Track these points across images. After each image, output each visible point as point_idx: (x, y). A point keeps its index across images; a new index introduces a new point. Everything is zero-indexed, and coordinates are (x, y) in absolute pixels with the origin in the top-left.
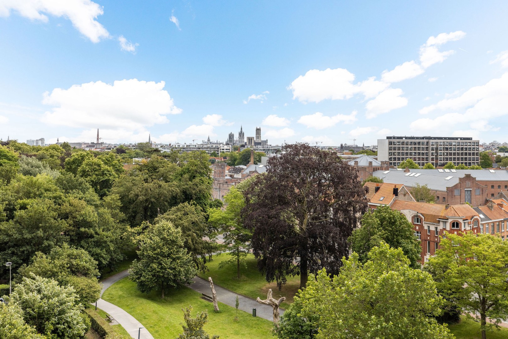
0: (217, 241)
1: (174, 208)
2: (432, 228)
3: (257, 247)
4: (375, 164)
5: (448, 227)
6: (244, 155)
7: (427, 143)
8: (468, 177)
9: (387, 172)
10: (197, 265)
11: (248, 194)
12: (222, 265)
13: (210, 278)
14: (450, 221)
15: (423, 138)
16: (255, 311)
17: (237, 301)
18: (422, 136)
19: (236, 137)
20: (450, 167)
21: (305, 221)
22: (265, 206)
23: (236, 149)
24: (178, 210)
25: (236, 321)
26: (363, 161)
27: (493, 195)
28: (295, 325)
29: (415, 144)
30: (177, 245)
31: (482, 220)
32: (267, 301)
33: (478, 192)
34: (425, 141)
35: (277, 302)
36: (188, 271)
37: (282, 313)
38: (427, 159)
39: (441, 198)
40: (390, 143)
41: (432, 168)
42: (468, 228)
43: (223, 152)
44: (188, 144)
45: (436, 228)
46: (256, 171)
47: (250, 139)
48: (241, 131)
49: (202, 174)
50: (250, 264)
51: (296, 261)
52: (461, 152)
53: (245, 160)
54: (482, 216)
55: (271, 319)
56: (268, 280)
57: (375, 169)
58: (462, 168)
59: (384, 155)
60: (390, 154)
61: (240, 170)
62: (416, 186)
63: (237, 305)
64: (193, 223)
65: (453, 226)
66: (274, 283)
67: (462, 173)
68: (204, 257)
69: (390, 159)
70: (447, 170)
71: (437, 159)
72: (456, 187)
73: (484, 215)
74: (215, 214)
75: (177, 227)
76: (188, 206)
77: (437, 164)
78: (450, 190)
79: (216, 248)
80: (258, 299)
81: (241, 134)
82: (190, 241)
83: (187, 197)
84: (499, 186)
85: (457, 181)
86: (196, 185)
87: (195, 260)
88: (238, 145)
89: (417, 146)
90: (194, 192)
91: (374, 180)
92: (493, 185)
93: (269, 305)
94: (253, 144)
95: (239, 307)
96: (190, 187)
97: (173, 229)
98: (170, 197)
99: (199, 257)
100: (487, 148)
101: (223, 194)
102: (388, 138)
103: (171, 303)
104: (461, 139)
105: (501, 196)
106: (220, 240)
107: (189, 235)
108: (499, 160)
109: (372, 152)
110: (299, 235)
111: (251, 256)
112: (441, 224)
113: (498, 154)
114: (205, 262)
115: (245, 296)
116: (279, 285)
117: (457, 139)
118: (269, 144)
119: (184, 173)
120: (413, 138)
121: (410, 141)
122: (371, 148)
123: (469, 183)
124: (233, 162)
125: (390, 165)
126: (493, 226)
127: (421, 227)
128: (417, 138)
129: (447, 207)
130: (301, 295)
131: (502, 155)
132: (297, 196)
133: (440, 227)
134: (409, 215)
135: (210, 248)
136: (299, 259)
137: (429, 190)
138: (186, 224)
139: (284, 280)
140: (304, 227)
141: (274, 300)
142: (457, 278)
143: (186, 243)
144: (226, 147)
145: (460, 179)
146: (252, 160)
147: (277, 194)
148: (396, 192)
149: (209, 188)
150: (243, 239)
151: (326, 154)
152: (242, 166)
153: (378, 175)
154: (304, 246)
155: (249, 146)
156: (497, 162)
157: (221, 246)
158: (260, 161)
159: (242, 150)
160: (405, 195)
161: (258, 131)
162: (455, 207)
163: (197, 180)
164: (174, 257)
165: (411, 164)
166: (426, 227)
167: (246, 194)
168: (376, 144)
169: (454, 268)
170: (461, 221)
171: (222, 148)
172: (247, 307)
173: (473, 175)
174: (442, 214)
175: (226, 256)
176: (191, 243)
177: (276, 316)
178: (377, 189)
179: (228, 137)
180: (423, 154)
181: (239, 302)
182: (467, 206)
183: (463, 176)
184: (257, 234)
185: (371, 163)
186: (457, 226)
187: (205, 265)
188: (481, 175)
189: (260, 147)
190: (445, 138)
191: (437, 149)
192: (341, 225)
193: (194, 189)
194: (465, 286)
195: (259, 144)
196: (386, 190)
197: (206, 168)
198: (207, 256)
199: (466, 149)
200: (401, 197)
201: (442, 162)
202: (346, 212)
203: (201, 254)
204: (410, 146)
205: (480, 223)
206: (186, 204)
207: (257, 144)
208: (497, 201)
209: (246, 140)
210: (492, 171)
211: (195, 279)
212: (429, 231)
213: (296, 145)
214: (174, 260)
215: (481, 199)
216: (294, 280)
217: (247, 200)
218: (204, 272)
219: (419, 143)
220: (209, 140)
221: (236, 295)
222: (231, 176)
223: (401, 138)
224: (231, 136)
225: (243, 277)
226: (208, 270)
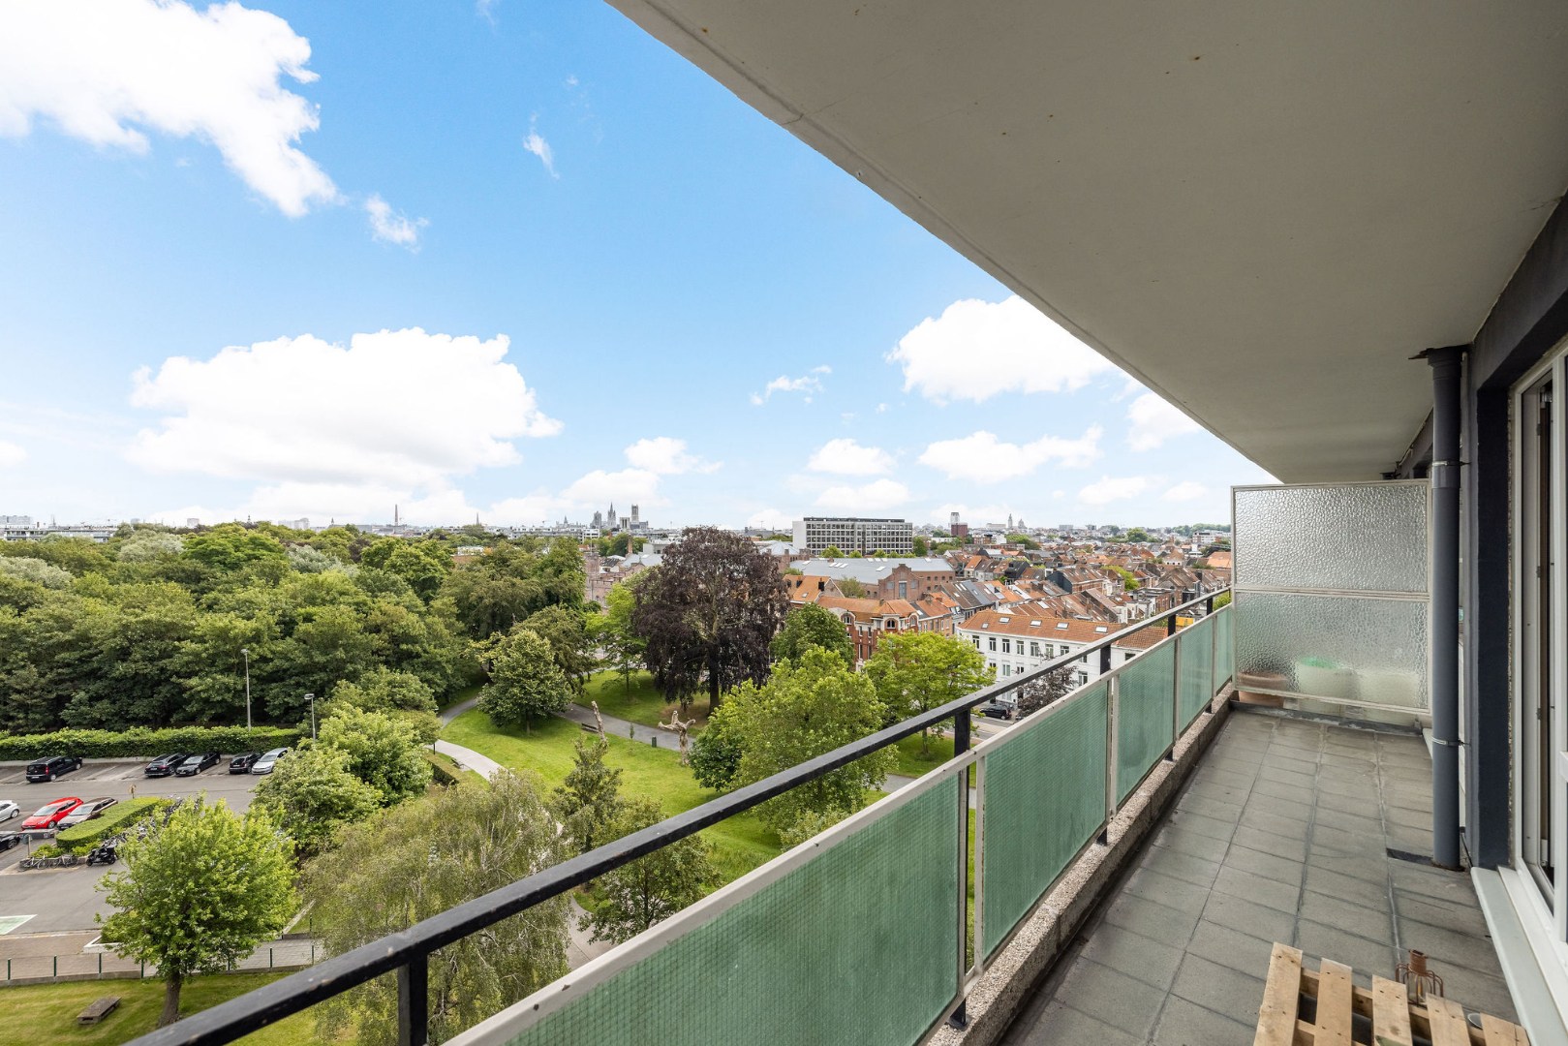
0: (596, 655)
1: (536, 614)
2: (865, 629)
3: (653, 661)
4: (792, 553)
5: (883, 627)
6: (618, 542)
7: (853, 526)
8: (903, 567)
9: (807, 562)
10: (572, 687)
11: (638, 593)
12: (605, 686)
13: (594, 703)
14: (885, 619)
15: (848, 520)
16: (654, 740)
17: (632, 729)
18: (847, 517)
19: (605, 518)
20: (881, 556)
21: (714, 625)
23: (605, 533)
24: (543, 616)
25: (630, 754)
26: (777, 549)
27: (929, 588)
28: (712, 751)
29: (838, 527)
30: (545, 661)
31: (921, 617)
32: (672, 726)
33: (914, 585)
34: (850, 523)
35: (685, 726)
36: (562, 695)
37: (690, 741)
38: (852, 546)
39: (872, 593)
40: (809, 526)
41: (859, 557)
42: (905, 627)
43: (589, 538)
44: (538, 527)
45: (870, 629)
46: (640, 564)
47: (624, 521)
48: (611, 510)
49: (571, 568)
50: (644, 683)
51: (704, 676)
52: (891, 537)
53: (621, 547)
54: (920, 613)
55: (677, 748)
56: (669, 700)
57: (794, 559)
58: (894, 557)
59: (800, 543)
60: (808, 540)
61: (616, 562)
62: (843, 579)
63: (632, 734)
64: (564, 632)
65: (889, 625)
66: (678, 703)
67: (896, 562)
68: (581, 677)
69: (809, 546)
70: (878, 559)
71: (864, 545)
72: (889, 579)
73: (922, 611)
74: (593, 620)
75: (544, 638)
76: (556, 610)
77: (864, 552)
78: (883, 583)
79: (596, 664)
80: (661, 724)
81: (612, 514)
82: (561, 656)
83: (552, 598)
84: (936, 578)
85: (890, 573)
86: (565, 582)
87: (569, 680)
88: (609, 528)
89: (840, 530)
90: (561, 591)
91: (794, 573)
92: (929, 576)
93: (675, 731)
94: (628, 527)
95: (635, 737)
96: (556, 586)
97: (538, 642)
98: (529, 599)
99: (575, 676)
100: (921, 532)
101: (598, 594)
102: (805, 519)
103: (540, 738)
104: (892, 521)
105: (940, 588)
106: (600, 654)
107: (559, 649)
108: (934, 547)
109: (786, 538)
110: (706, 642)
111: (644, 673)
112: (875, 623)
113: (933, 539)
114: (582, 682)
115: (639, 722)
116: (684, 705)
117: (887, 521)
118: (649, 526)
119: (546, 566)
120: (836, 520)
121: (832, 523)
122: (783, 532)
123: (903, 574)
124: (604, 551)
125: (806, 555)
126: (932, 624)
127: (852, 627)
128: (841, 520)
129: (881, 604)
130: (717, 714)
131: (937, 540)
132: (702, 594)
133: (874, 627)
134: (838, 612)
135: (589, 665)
136: (707, 673)
137: (858, 584)
138: (555, 634)
139: (691, 699)
140: (713, 632)
141: (681, 724)
142: (896, 684)
143: (556, 657)
144: (592, 531)
145: (894, 570)
146: (630, 549)
147: (676, 592)
148: (821, 586)
149: (581, 585)
150: (633, 651)
152: (617, 557)
153: (797, 565)
154: (714, 657)
155: (625, 530)
156: (932, 549)
157: (603, 661)
158: (641, 549)
159: (616, 535)
160: (832, 590)
161: (635, 509)
162: (890, 602)
164: (542, 677)
165: (835, 552)
166: (858, 628)
167: (636, 592)
168: (790, 527)
169: (891, 675)
170: (897, 619)
171: (587, 532)
172: (644, 736)
173: (908, 565)
174: (876, 611)
175: (611, 674)
176: (564, 659)
177: (683, 744)
178: (799, 583)
179: (592, 518)
180: (848, 540)
181: (634, 730)
182: (903, 601)
183: (897, 566)
184: (652, 642)
185: (787, 551)
186: (893, 626)
187: (583, 687)
188: (918, 565)
189: (639, 531)
190: (874, 520)
191: (864, 533)
192: (758, 628)
193: (562, 588)
194: (905, 693)
195: (638, 527)
196: (811, 585)
197: (576, 559)
198: (585, 674)
199: (898, 533)
200: (827, 593)
201: (870, 549)
202: (763, 612)
203: (577, 672)
204: (832, 530)
205: (918, 620)
206: (554, 607)
207: (633, 527)
208: (936, 595)
209: (618, 522)
210: (928, 559)
211: (570, 706)
212: (862, 632)
214: (542, 681)
215: (917, 593)
216: (702, 699)
218: (582, 696)
219: (843, 526)
220: (566, 522)
221: (629, 724)
222: (606, 570)
223: (822, 520)
224: (597, 517)
225: (635, 699)
226: (587, 693)
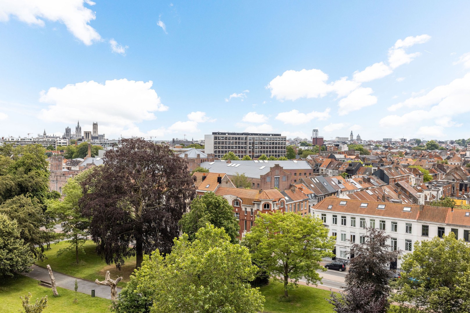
0: (55, 230)
1: (9, 201)
2: (249, 210)
3: (95, 234)
4: (202, 156)
5: (261, 208)
6: (81, 149)
7: (246, 138)
8: (277, 166)
9: (213, 163)
10: (35, 255)
11: (86, 184)
12: (60, 253)
13: (48, 266)
14: (262, 203)
15: (242, 134)
16: (93, 292)
17: (76, 285)
18: (242, 132)
19: (73, 132)
20: (264, 159)
21: (140, 208)
22: (102, 196)
23: (73, 143)
24: (14, 202)
25: (75, 302)
26: (192, 153)
27: (295, 181)
28: (132, 300)
29: (236, 139)
30: (14, 237)
31: (287, 201)
32: (106, 282)
33: (285, 179)
34: (244, 136)
35: (114, 282)
36: (25, 261)
38: (245, 152)
39: (256, 184)
40: (216, 138)
41: (249, 160)
42: (276, 208)
43: (60, 146)
44: (22, 137)
45: (252, 209)
46: (93, 164)
47: (87, 134)
48: (78, 126)
49: (38, 167)
50: (89, 250)
51: (131, 245)
52: (272, 146)
53: (83, 152)
54: (287, 198)
55: (109, 297)
56: (108, 262)
57: (203, 161)
58: (273, 160)
59: (210, 149)
60: (215, 147)
61: (77, 163)
62: (236, 175)
63: (76, 288)
64: (29, 215)
65: (265, 207)
66: (113, 265)
68: (42, 247)
69: (215, 152)
70: (261, 161)
71: (253, 152)
72: (267, 175)
73: (288, 197)
74: (52, 205)
75: (13, 219)
76: (23, 199)
77: (253, 156)
78: (263, 178)
79: (54, 237)
80: (97, 281)
81: (78, 129)
82: (27, 232)
83: (22, 189)
84: (300, 174)
85: (269, 170)
86: (32, 178)
87: (32, 250)
88: (75, 139)
89: (238, 141)
90: (30, 184)
91: (201, 171)
92: (295, 172)
93: (107, 285)
94: (90, 138)
95: (78, 290)
96: (26, 180)
97: (8, 222)
98: (4, 190)
99: (37, 247)
100: (292, 142)
101: (60, 186)
102: (214, 133)
103: (7, 292)
104: (272, 135)
105: (301, 181)
106: (58, 229)
107: (26, 226)
108: (301, 152)
109: (200, 146)
110: (134, 220)
111: (90, 242)
112: (256, 205)
113: (300, 147)
114: (43, 250)
115: (85, 279)
116: (118, 266)
117: (269, 135)
118: (106, 138)
119: (19, 166)
120: (234, 134)
121: (232, 136)
122: (199, 142)
123: (277, 171)
124: (70, 155)
125: (215, 157)
126: (295, 206)
127: (240, 209)
128: (238, 134)
129: (260, 192)
130: (137, 274)
131: (303, 148)
132: (133, 186)
133: (255, 208)
134: (230, 200)
135: (48, 238)
136: (135, 242)
137: (246, 178)
138: (22, 216)
139: (123, 262)
140: (139, 213)
141: (111, 280)
142: (267, 249)
143: (22, 233)
144: (62, 141)
145: (271, 168)
146: (89, 153)
147: (113, 184)
148: (219, 180)
149: (46, 180)
150: (82, 227)
151: (159, 148)
152: (79, 159)
153: (205, 166)
154: (139, 231)
155: (86, 140)
156: (299, 154)
157: (59, 235)
158: (97, 154)
159: (80, 144)
160: (227, 183)
161: (95, 125)
162: (267, 191)
163: (33, 173)
164: (11, 247)
165: (232, 156)
166: (244, 209)
167: (83, 184)
168: (203, 139)
169: (265, 242)
170: (271, 203)
171: (59, 142)
172: (86, 288)
173: (281, 165)
174: (257, 198)
175: (65, 244)
176: (28, 234)
177: (113, 294)
178: (204, 178)
179: (65, 131)
180: (242, 148)
181: (78, 285)
182: (276, 190)
183: (273, 166)
184: (95, 221)
185: (199, 155)
186: (268, 207)
187: (43, 253)
188: (287, 165)
189: (97, 141)
190: (260, 135)
191: (253, 143)
192: (172, 210)
193: (30, 182)
194: (273, 255)
195: (96, 138)
196: (212, 179)
197: (42, 161)
198: (45, 245)
199: (276, 143)
200: (223, 184)
201: (258, 154)
202: (177, 198)
203: (39, 243)
204: (232, 141)
205: (286, 203)
206: (22, 196)
207: (94, 138)
208: (298, 186)
209: (83, 134)
210: (295, 161)
211: (32, 267)
212: (246, 212)
213: (132, 139)
215: (287, 184)
216: (130, 261)
217: (85, 191)
218: (42, 261)
219: (239, 138)
220: (45, 134)
221: (74, 279)
222: (68, 168)
223: (225, 134)
224: (68, 131)
225: (82, 262)
226: (47, 258)
